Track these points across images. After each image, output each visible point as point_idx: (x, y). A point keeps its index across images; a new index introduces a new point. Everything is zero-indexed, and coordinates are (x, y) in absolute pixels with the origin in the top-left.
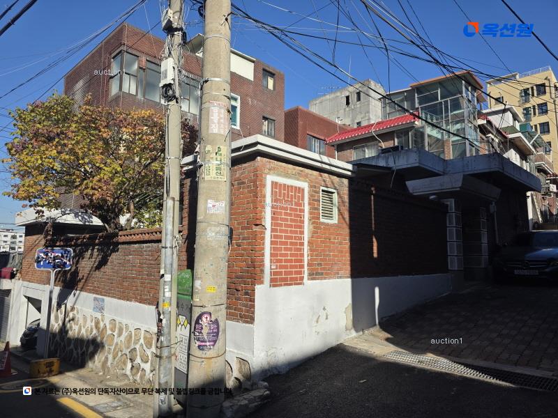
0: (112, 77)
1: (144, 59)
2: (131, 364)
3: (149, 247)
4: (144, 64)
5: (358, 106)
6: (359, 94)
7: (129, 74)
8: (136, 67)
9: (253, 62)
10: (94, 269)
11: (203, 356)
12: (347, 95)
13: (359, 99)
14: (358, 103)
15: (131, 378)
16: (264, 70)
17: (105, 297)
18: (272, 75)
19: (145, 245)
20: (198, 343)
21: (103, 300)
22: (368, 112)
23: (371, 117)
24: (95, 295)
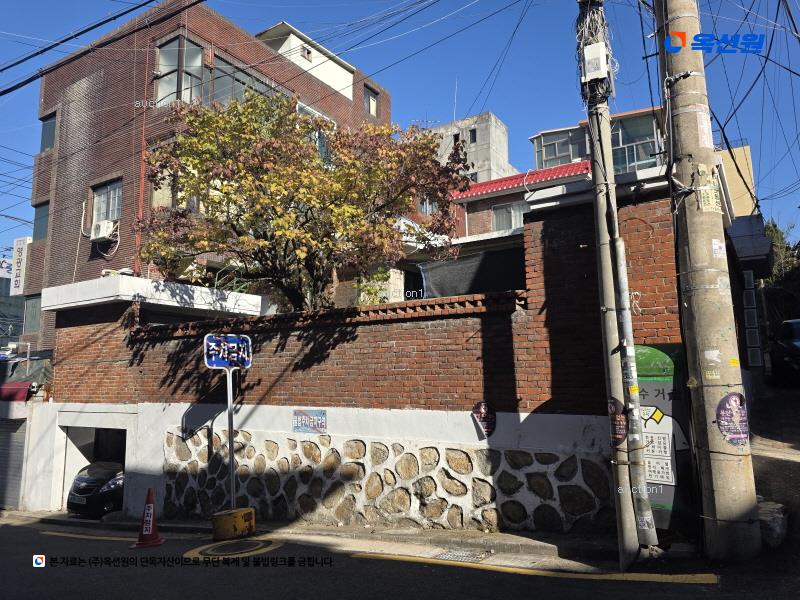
0: (158, 77)
1: (210, 51)
2: (418, 502)
3: (439, 325)
4: (210, 60)
5: (473, 150)
6: (473, 132)
7: (190, 75)
8: (198, 63)
9: (352, 72)
10: (292, 368)
11: (740, 453)
12: (456, 131)
13: (474, 139)
14: (473, 145)
15: (425, 522)
16: (366, 86)
17: (326, 408)
18: (375, 94)
19: (430, 323)
20: (729, 436)
21: (324, 413)
22: (488, 159)
23: (492, 167)
24: (296, 408)
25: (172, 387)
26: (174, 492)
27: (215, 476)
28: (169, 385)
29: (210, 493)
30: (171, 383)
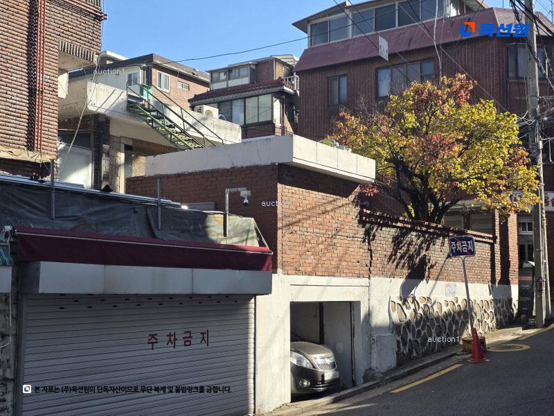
21: (455, 286)
25: (395, 263)
26: (401, 344)
27: (420, 328)
28: (393, 262)
29: (419, 340)
30: (395, 260)
